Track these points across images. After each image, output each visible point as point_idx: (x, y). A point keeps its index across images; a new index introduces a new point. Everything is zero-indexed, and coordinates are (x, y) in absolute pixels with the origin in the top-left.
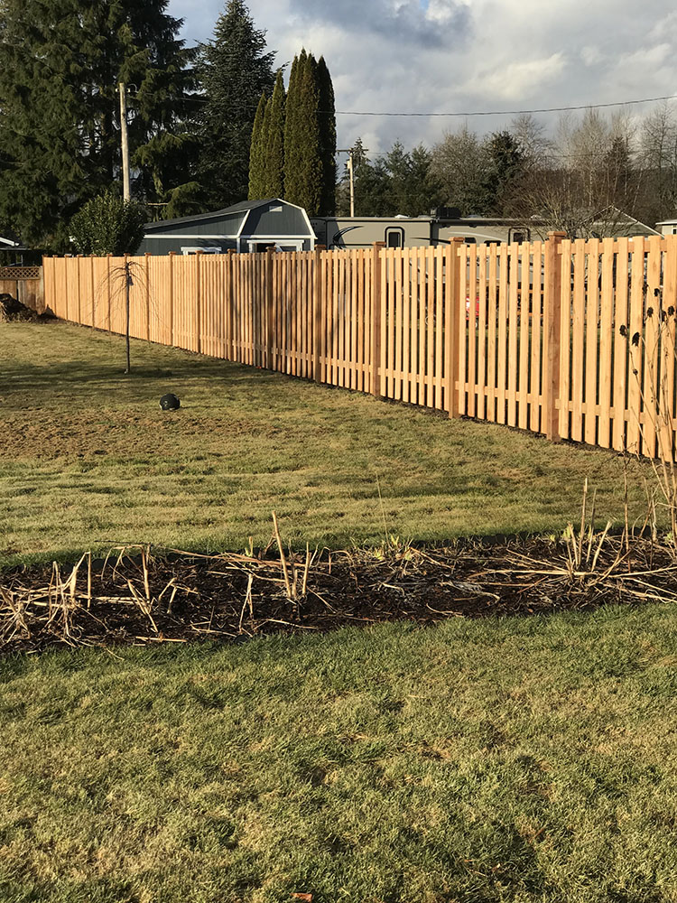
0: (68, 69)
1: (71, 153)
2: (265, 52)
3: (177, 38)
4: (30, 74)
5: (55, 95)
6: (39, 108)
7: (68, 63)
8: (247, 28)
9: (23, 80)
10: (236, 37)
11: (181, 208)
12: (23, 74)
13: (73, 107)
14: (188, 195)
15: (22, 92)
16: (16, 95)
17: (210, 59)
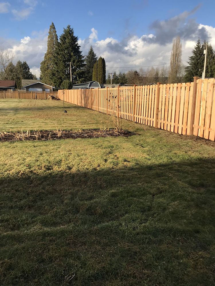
0: (63, 60)
1: (64, 73)
2: (96, 57)
3: (81, 54)
4: (57, 60)
5: (61, 64)
6: (59, 66)
7: (63, 59)
8: (93, 53)
9: (56, 61)
10: (91, 54)
11: (81, 82)
12: (56, 60)
13: (64, 66)
14: (82, 80)
15: (56, 63)
16: (55, 64)
17: (87, 58)
